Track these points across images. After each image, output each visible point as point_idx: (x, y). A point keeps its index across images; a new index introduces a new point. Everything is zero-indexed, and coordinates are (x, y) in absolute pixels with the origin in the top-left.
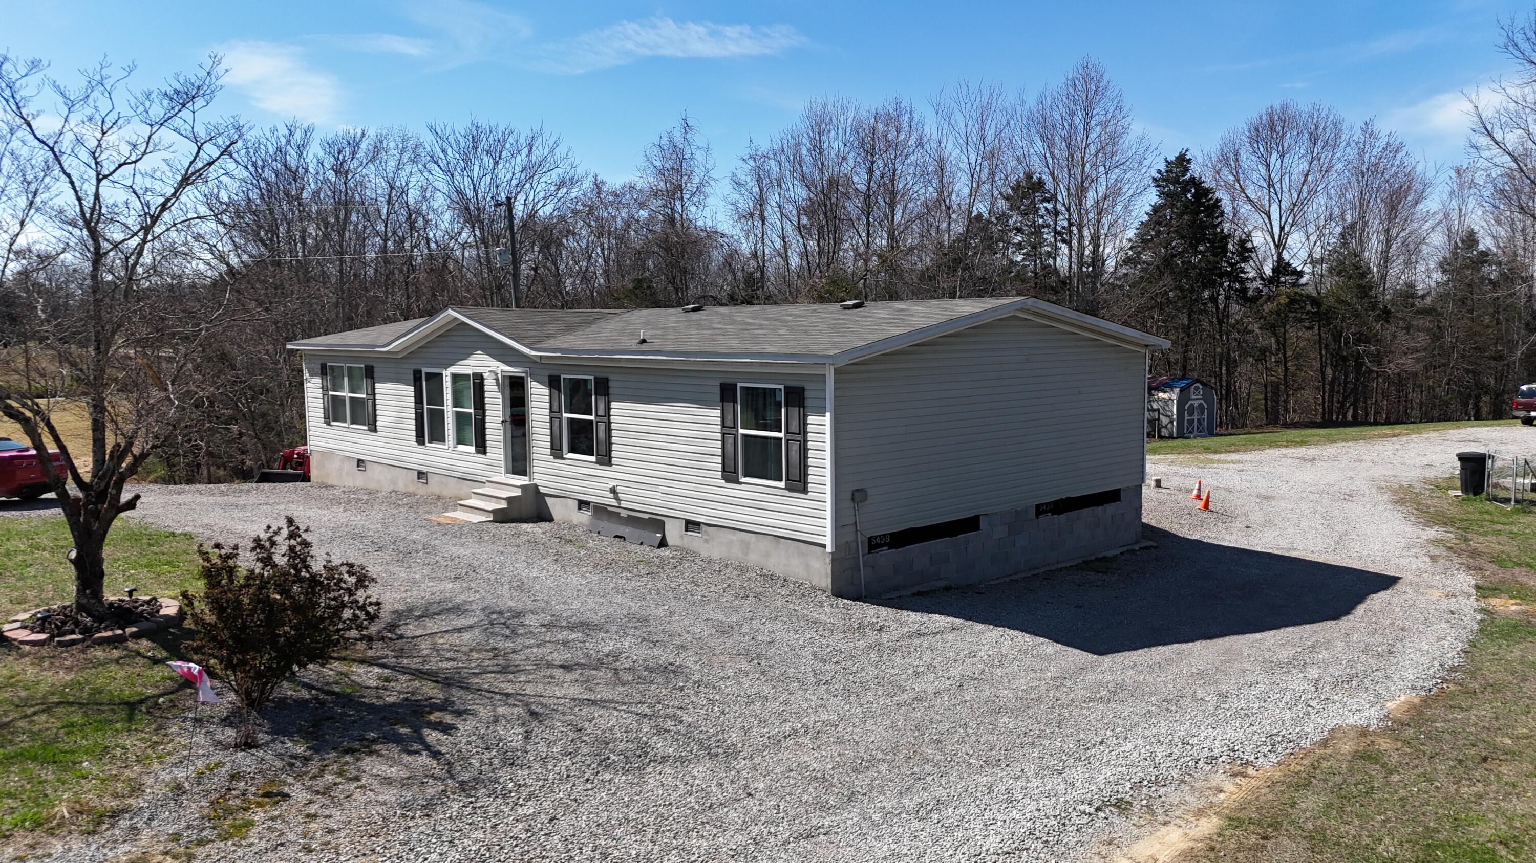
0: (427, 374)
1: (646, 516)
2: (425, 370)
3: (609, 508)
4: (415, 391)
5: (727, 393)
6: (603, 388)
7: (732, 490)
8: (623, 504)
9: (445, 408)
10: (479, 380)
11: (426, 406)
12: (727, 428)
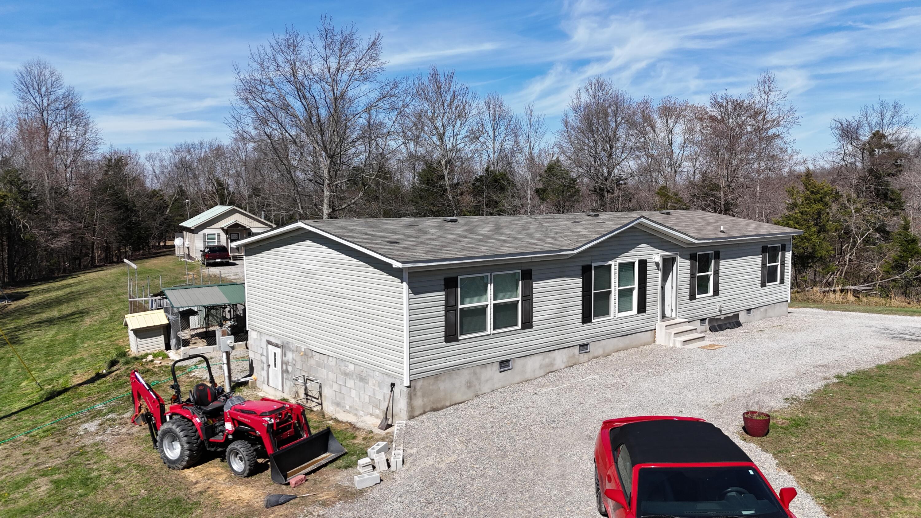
0: (596, 267)
1: (732, 315)
2: (594, 264)
3: (716, 318)
4: (583, 283)
5: (764, 250)
6: (717, 256)
7: (765, 290)
8: (723, 313)
9: (612, 289)
10: (643, 264)
11: (593, 292)
12: (764, 265)
